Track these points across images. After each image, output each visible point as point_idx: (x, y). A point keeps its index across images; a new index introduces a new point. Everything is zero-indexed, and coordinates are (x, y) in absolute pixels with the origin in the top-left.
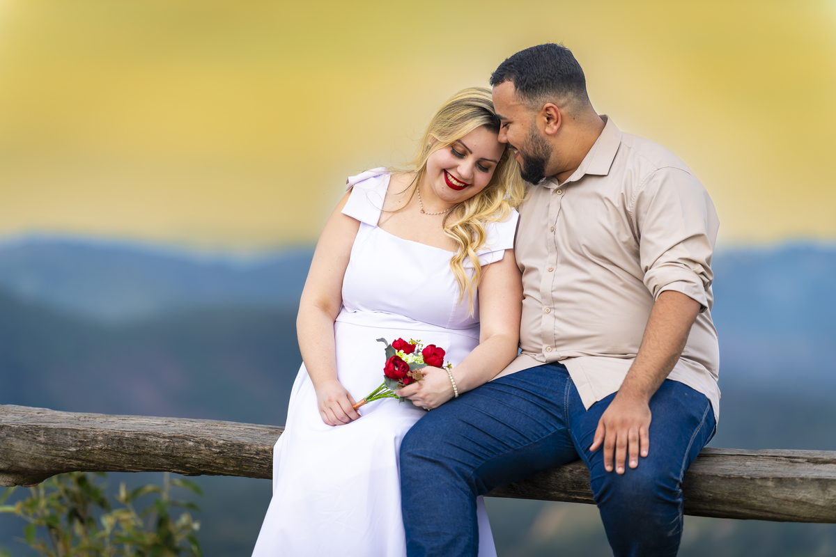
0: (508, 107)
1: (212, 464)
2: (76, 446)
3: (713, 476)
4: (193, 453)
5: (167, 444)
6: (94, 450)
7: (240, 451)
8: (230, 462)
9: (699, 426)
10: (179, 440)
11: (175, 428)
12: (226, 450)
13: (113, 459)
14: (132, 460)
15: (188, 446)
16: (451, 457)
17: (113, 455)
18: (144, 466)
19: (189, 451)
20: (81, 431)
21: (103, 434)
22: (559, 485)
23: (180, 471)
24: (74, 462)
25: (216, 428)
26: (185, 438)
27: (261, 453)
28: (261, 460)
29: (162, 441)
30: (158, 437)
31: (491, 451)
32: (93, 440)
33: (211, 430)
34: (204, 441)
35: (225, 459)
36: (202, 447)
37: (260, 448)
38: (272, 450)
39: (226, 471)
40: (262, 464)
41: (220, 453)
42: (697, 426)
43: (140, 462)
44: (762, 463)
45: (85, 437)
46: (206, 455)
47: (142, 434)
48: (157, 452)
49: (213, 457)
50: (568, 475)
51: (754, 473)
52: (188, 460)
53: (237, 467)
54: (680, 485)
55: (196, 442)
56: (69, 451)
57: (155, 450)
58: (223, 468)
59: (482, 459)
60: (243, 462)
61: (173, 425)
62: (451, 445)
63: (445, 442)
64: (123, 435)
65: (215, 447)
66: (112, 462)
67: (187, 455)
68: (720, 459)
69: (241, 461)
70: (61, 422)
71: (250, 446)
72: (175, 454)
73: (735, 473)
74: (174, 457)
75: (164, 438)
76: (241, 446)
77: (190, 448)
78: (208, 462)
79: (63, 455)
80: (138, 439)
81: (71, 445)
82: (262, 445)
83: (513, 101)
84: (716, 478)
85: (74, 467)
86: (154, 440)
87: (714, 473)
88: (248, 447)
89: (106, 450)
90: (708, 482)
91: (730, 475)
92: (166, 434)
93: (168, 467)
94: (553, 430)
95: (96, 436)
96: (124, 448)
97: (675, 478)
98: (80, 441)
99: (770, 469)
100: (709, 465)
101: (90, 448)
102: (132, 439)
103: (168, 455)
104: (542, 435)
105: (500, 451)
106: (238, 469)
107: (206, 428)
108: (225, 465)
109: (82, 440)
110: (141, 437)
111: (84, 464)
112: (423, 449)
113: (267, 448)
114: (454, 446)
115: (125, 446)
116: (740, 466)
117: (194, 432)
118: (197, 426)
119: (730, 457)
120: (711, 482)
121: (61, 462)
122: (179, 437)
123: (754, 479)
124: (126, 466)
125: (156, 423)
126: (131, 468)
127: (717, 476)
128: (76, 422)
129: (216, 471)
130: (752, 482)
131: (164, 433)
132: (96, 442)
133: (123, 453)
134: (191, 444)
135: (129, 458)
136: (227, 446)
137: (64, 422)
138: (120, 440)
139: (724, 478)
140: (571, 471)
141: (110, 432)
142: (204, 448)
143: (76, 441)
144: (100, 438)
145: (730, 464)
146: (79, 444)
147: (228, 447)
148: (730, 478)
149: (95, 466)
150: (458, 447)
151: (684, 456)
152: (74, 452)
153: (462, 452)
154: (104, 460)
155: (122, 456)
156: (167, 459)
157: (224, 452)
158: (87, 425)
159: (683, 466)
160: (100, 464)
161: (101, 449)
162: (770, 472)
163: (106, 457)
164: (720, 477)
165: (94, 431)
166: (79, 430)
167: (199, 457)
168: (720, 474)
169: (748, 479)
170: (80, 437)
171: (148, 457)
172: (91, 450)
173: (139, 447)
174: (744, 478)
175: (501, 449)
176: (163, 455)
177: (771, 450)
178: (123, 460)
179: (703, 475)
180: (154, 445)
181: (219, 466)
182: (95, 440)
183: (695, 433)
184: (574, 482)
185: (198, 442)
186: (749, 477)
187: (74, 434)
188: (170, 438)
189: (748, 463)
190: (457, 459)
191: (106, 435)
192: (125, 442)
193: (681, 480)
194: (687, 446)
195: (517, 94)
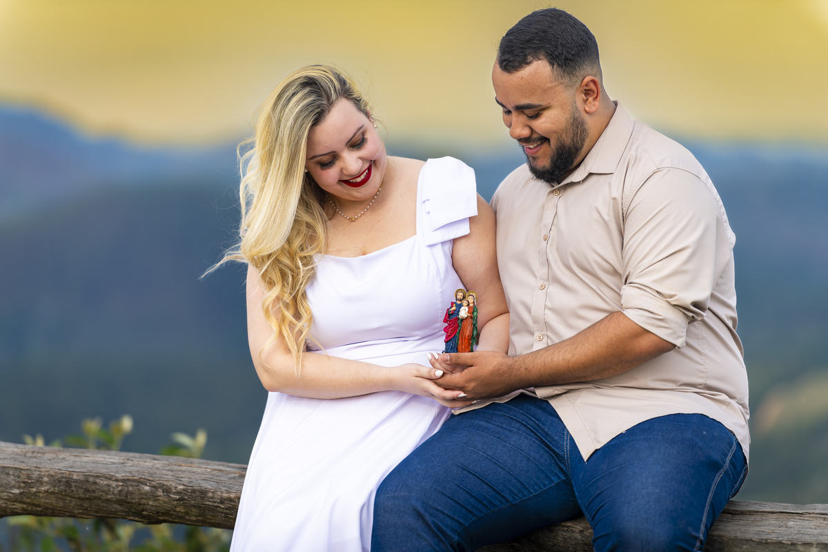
0: (544, 91)
1: (171, 512)
2: (19, 487)
3: (747, 540)
4: (149, 499)
5: (120, 488)
6: (39, 492)
7: (202, 498)
8: (192, 511)
9: (722, 470)
10: (134, 484)
11: (132, 468)
12: (186, 497)
13: (61, 504)
14: (82, 506)
15: (143, 491)
16: (440, 508)
17: (61, 499)
18: (96, 512)
19: (145, 497)
20: (24, 470)
21: (49, 475)
22: (569, 547)
23: (137, 519)
24: (18, 506)
25: (179, 468)
26: (141, 482)
27: (226, 502)
28: (226, 509)
29: (114, 484)
30: (110, 479)
31: (486, 506)
32: (38, 481)
33: (172, 471)
34: (161, 486)
35: (186, 507)
36: (160, 493)
37: (225, 495)
38: (239, 498)
39: (188, 520)
40: (227, 514)
41: (180, 500)
42: (719, 470)
43: (91, 508)
44: (806, 523)
45: (29, 477)
46: (165, 502)
47: (93, 476)
48: (109, 497)
49: (173, 505)
50: (578, 536)
51: (795, 537)
52: (145, 507)
53: (200, 516)
54: (701, 542)
55: (152, 487)
56: (12, 493)
57: (107, 494)
58: (184, 517)
59: (474, 515)
60: (207, 511)
61: (130, 463)
62: (442, 493)
63: (435, 489)
64: (71, 476)
65: (174, 494)
66: (60, 507)
67: (143, 501)
68: (758, 518)
69: (204, 510)
70: (4, 459)
71: (213, 492)
72: (129, 500)
73: (773, 537)
74: (129, 503)
75: (117, 480)
76: (203, 493)
77: (146, 493)
78: (166, 510)
79: (6, 497)
80: (88, 481)
81: (14, 487)
82: (228, 492)
83: (551, 82)
84: (751, 543)
85: (19, 511)
86: (106, 483)
87: (748, 536)
88: (211, 494)
89: (53, 493)
90: (742, 548)
91: (766, 540)
92: (119, 476)
93: (124, 514)
94: (556, 480)
95: (41, 477)
96: (73, 491)
97: (694, 534)
98: (24, 482)
99: (816, 532)
100: (744, 525)
101: (34, 490)
102: (82, 481)
103: (122, 500)
104: (545, 486)
105: (496, 505)
106: (201, 518)
107: (168, 468)
108: (187, 513)
109: (26, 480)
110: (91, 479)
111: (29, 508)
112: (407, 494)
113: (232, 496)
114: (445, 495)
115: (73, 489)
116: (781, 526)
117: (151, 475)
118: (158, 466)
119: (770, 515)
120: (745, 547)
121: (4, 505)
122: (133, 481)
123: (795, 544)
124: (76, 512)
125: (113, 460)
126: (81, 513)
127: (751, 540)
128: (21, 458)
129: (177, 521)
130: (793, 548)
131: (117, 475)
132: (42, 483)
133: (71, 497)
134: (147, 488)
135: (79, 502)
136: (188, 492)
137: (7, 459)
138: (68, 482)
139: (760, 543)
140: (581, 532)
141: (56, 473)
142: (162, 494)
143: (18, 482)
144: (46, 479)
145: (769, 525)
146: (22, 485)
147: (189, 494)
148: (767, 543)
149: (41, 511)
150: (449, 497)
151: (705, 506)
152: (17, 494)
153: (454, 504)
154: (51, 504)
155: (71, 501)
156: (121, 505)
157: (185, 500)
158: (32, 463)
159: (704, 519)
160: (47, 508)
161: (47, 492)
162: (814, 535)
163: (52, 501)
164: (755, 541)
165: (39, 471)
166: (22, 469)
167: (156, 504)
168: (756, 538)
169: (788, 544)
170: (23, 478)
171: (100, 502)
172: (36, 492)
173: (88, 491)
174: (783, 544)
175: (497, 503)
176: (117, 501)
177: (820, 506)
178: (72, 505)
179: (736, 538)
180: (106, 489)
181: (180, 514)
182: (40, 481)
183: (718, 478)
184: (585, 544)
185: (154, 487)
186: (789, 543)
187: (17, 473)
188: (123, 481)
189: (791, 523)
190: (446, 512)
191: (52, 476)
192: (73, 484)
193: (701, 536)
194: (708, 493)
195: (555, 73)
